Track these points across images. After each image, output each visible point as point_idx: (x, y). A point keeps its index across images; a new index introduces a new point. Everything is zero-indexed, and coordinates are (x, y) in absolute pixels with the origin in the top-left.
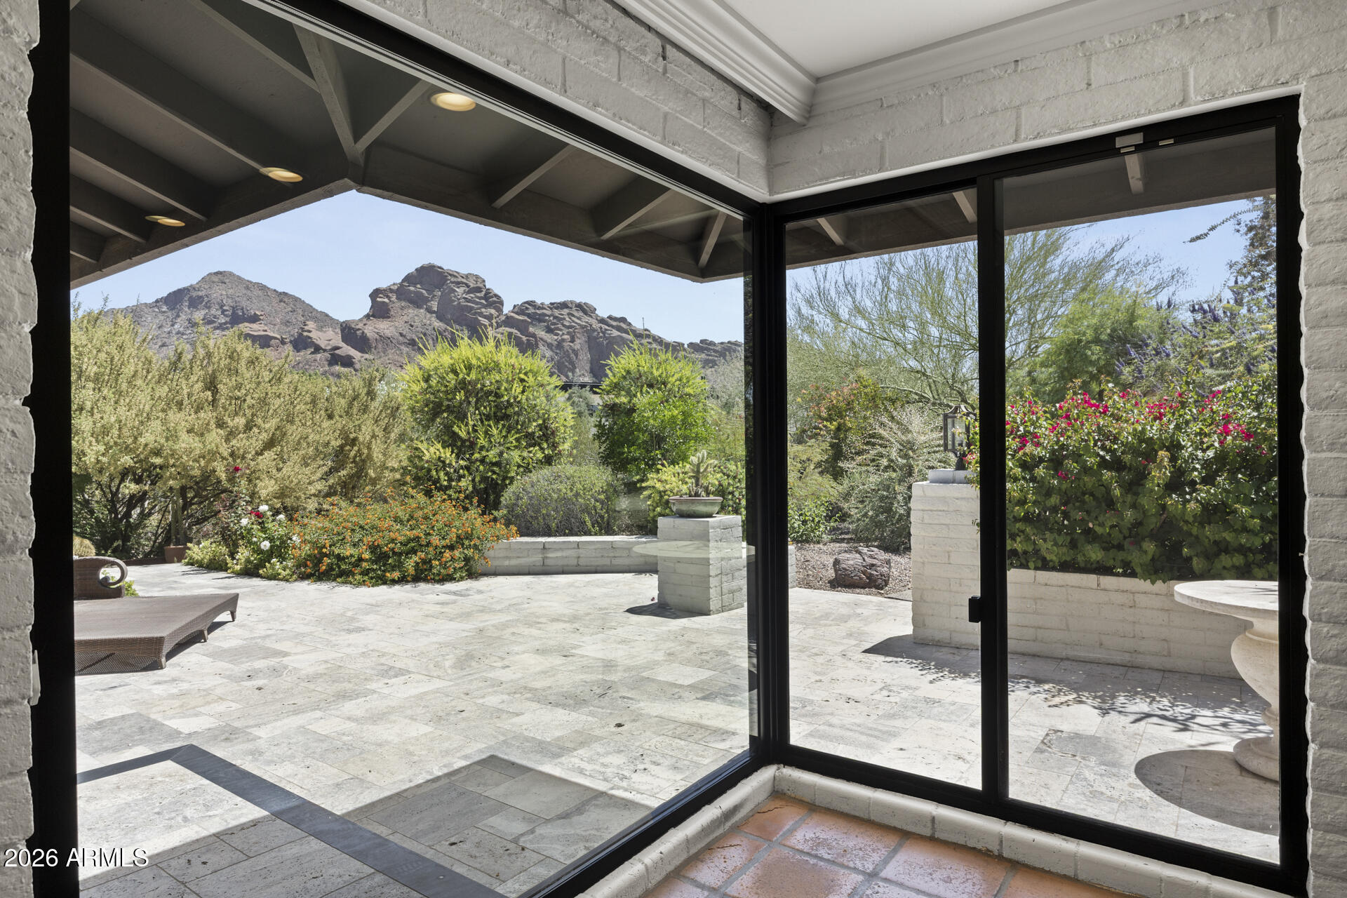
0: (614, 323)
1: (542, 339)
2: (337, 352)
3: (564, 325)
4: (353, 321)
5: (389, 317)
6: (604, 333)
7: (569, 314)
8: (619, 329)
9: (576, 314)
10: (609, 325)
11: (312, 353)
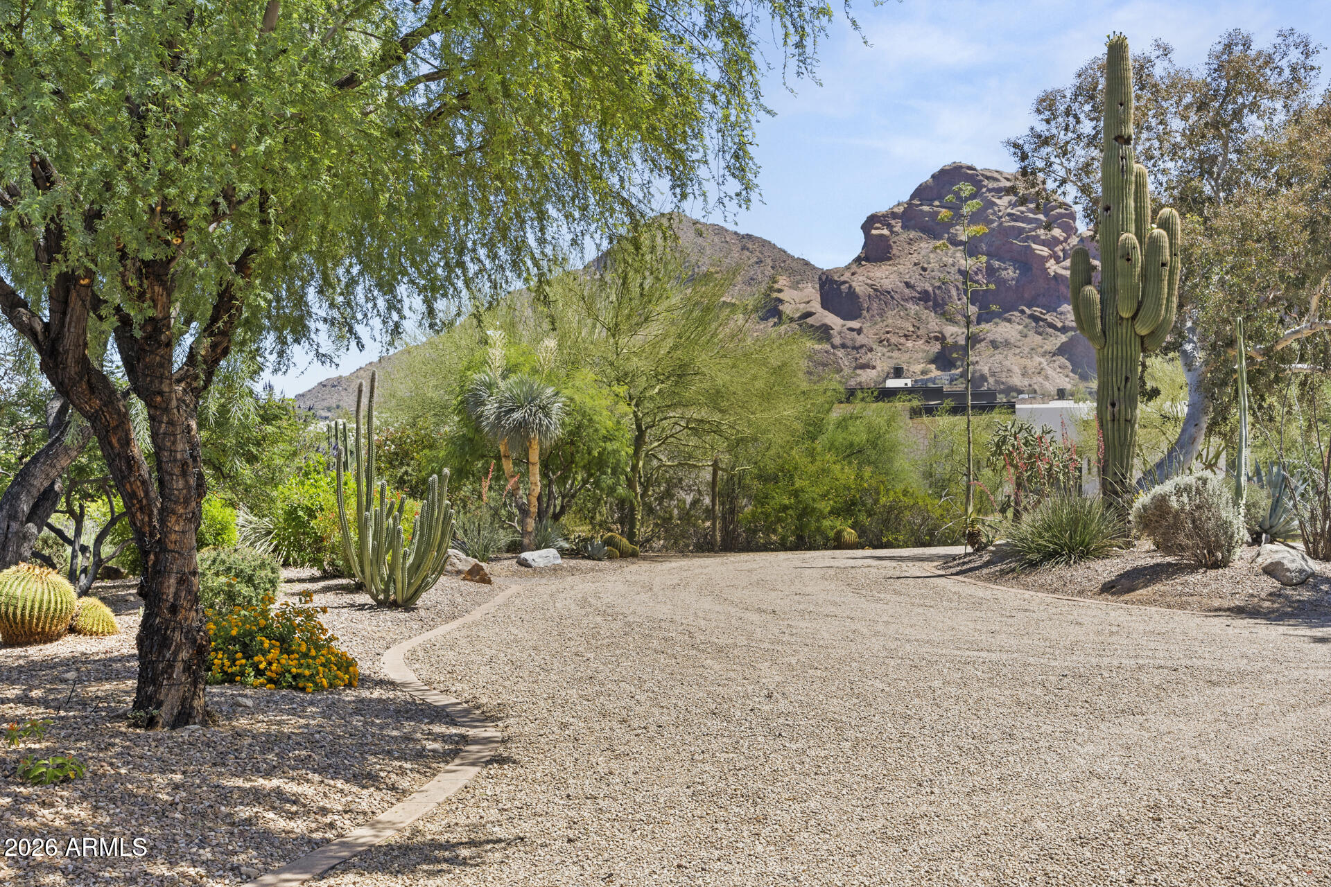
2: (810, 320)
4: (837, 270)
5: (889, 259)
11: (775, 325)
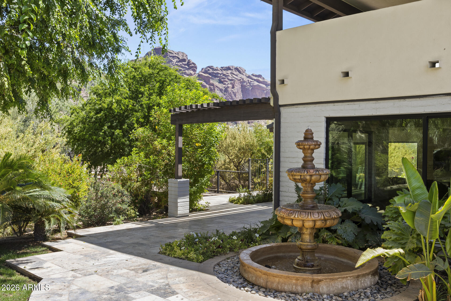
0: (255, 78)
1: (217, 86)
3: (229, 79)
6: (250, 83)
7: (231, 73)
8: (258, 81)
9: (235, 73)
10: (252, 79)
